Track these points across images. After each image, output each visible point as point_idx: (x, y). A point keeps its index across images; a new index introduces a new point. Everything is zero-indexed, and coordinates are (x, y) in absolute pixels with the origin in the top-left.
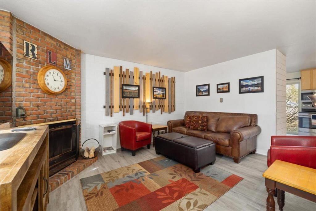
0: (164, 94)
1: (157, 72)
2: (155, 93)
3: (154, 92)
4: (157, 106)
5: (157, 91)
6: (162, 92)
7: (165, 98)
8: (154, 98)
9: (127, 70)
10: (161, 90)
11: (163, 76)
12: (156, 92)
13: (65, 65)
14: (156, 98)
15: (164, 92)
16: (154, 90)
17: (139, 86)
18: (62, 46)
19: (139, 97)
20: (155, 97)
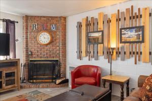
0: (141, 35)
1: (128, 8)
2: (123, 36)
3: (121, 34)
4: (128, 53)
5: (126, 33)
6: (137, 33)
7: (143, 41)
8: (121, 42)
9: (92, 18)
10: (134, 30)
11: (139, 9)
12: (124, 34)
13: (52, 28)
14: (125, 42)
15: (141, 33)
16: (122, 33)
17: (102, 32)
18: (50, 19)
19: (102, 43)
20: (123, 41)
